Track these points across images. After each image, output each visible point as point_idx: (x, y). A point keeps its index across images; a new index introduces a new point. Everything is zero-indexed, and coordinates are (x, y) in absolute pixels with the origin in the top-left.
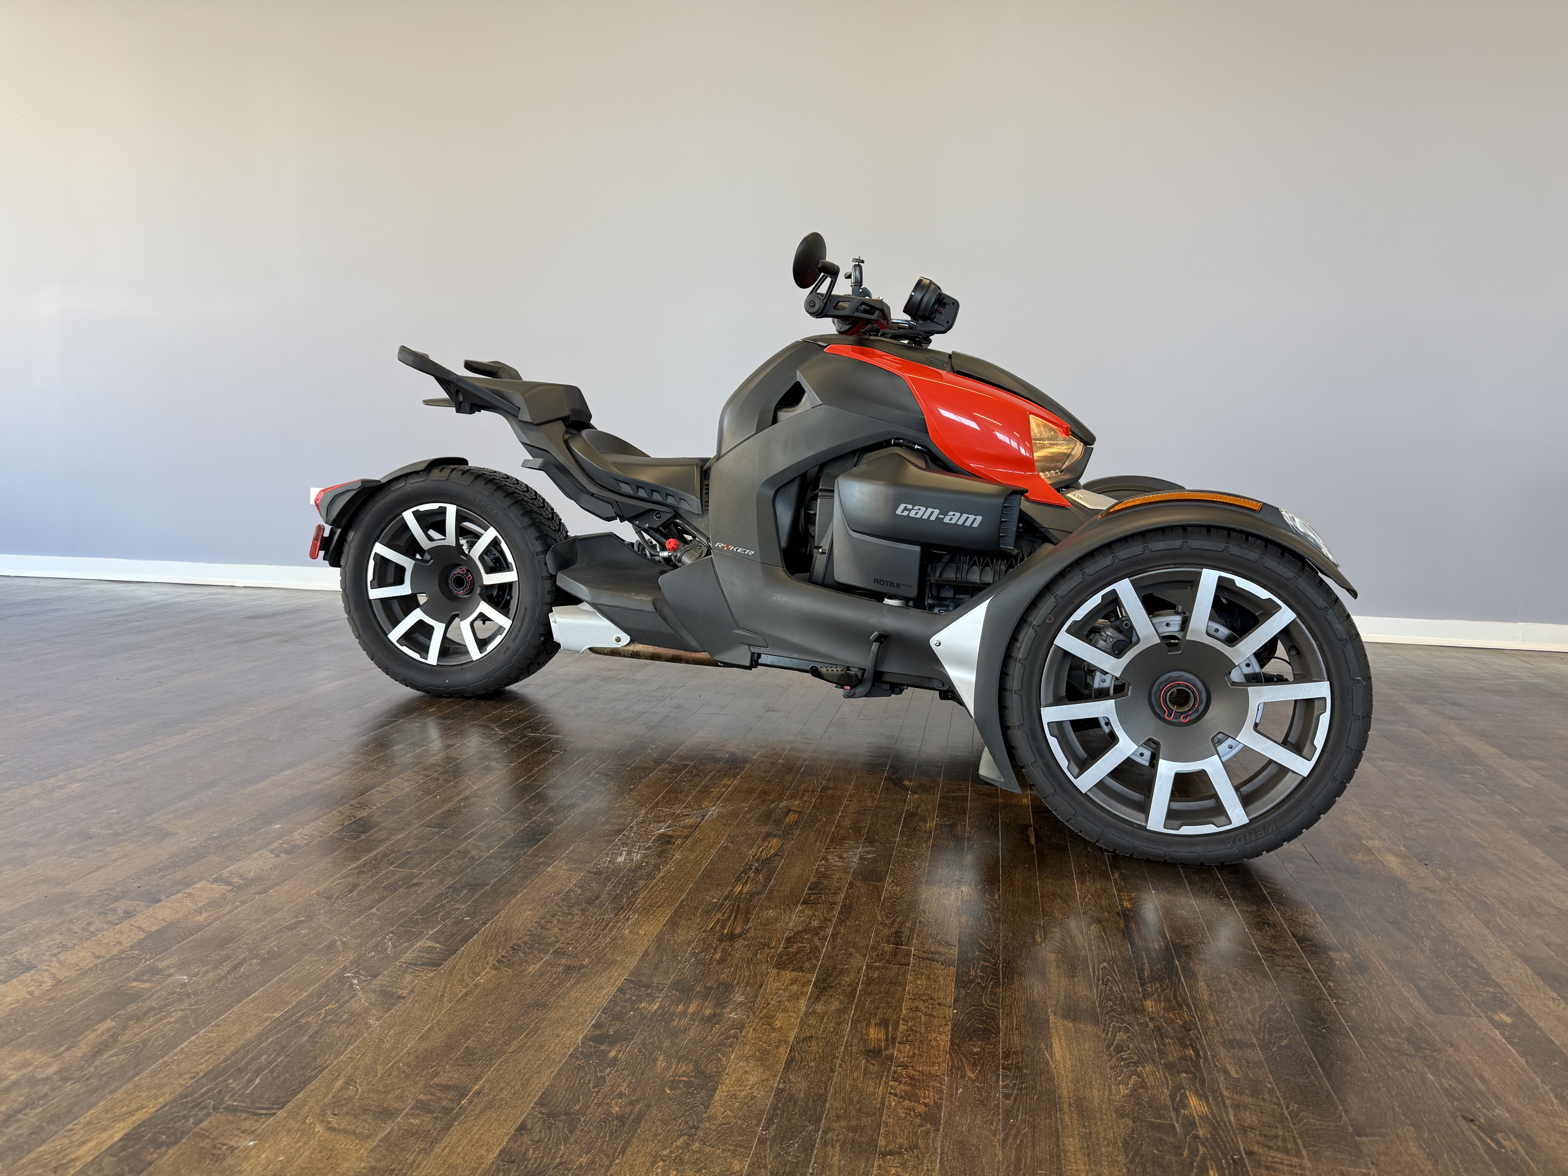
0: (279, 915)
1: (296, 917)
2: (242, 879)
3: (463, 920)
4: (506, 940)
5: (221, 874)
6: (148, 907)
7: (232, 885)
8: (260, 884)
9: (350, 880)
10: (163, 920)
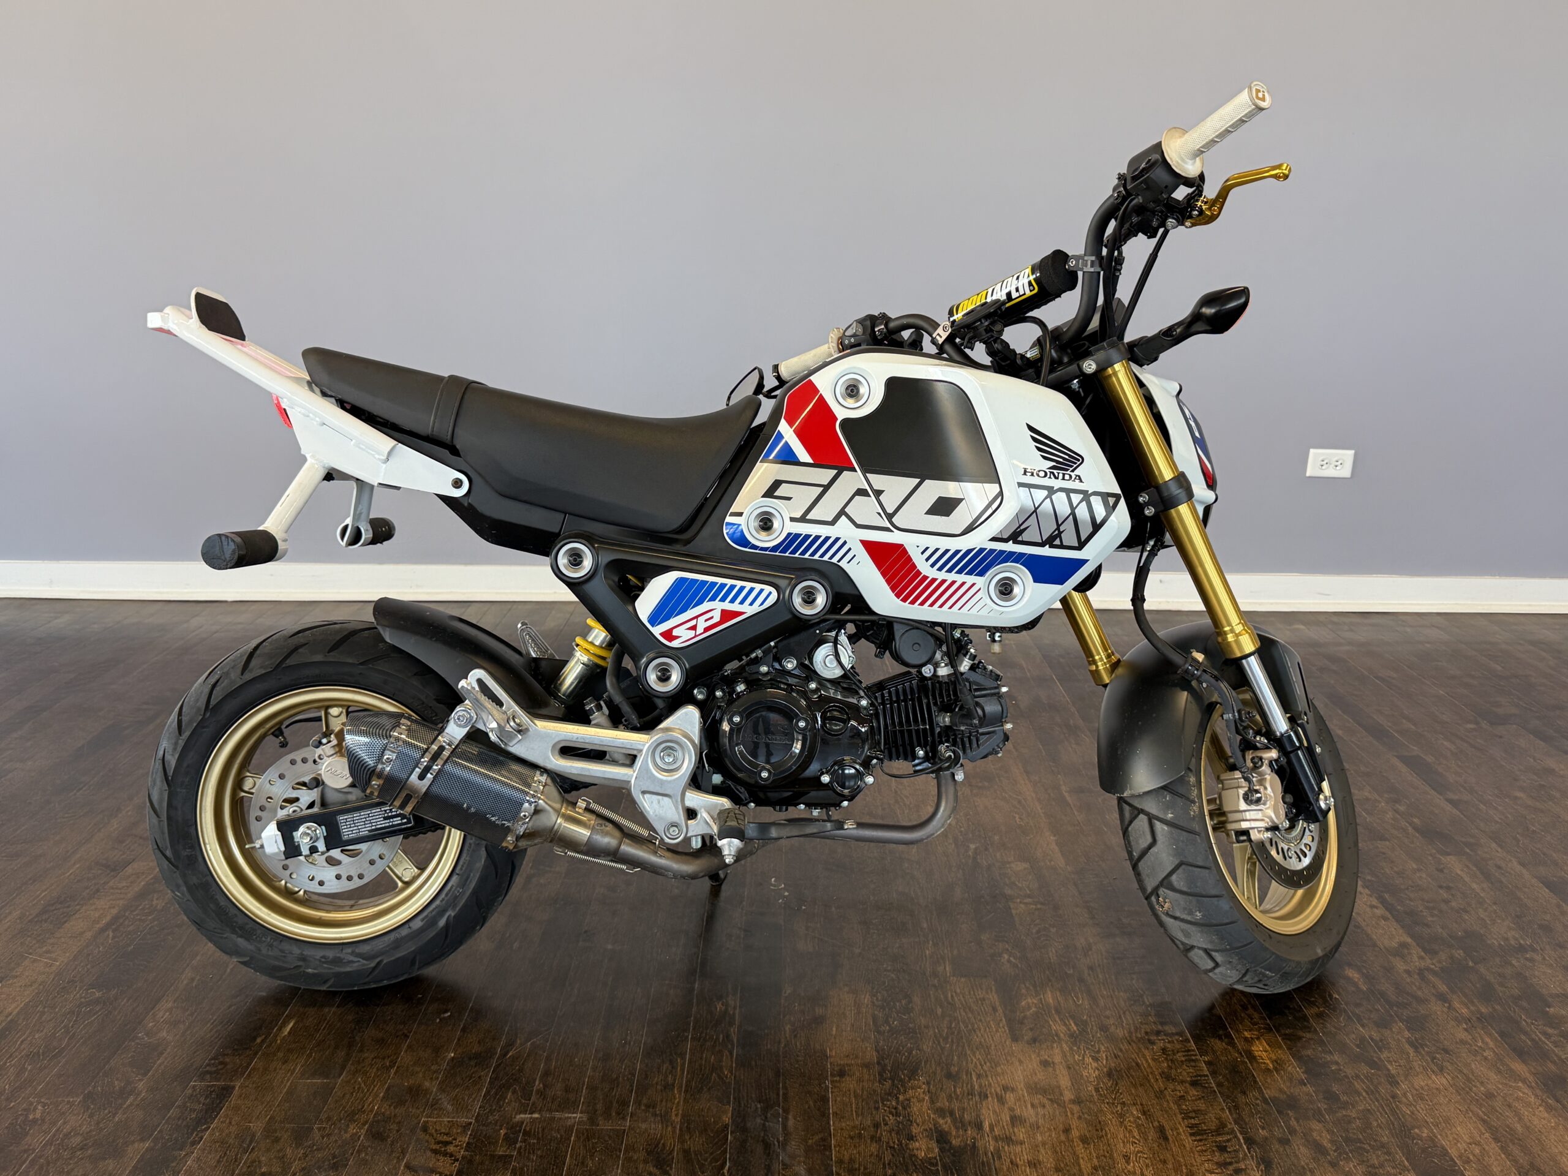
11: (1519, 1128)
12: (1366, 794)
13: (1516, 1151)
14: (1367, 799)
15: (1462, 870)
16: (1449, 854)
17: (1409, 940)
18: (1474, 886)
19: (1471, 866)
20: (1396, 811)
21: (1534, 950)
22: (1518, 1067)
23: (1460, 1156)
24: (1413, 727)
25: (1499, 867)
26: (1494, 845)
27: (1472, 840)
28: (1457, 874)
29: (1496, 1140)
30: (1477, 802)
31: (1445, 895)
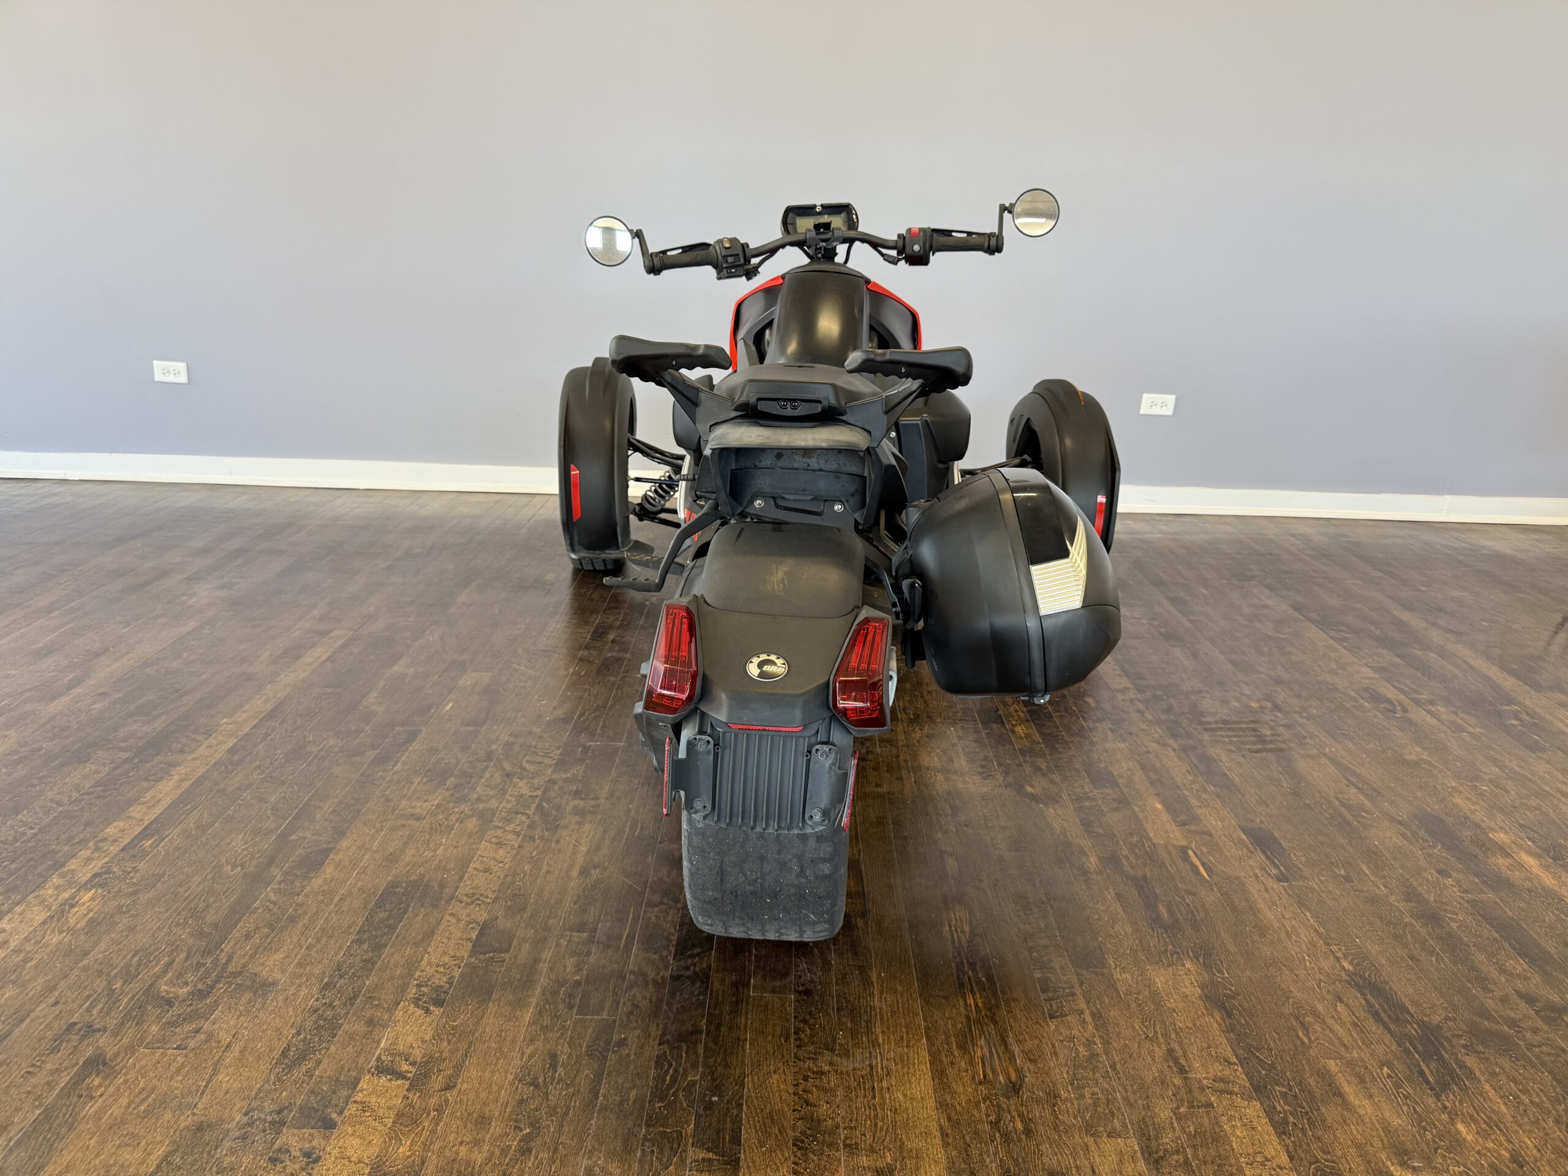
0: (496, 1128)
1: (518, 1128)
2: (413, 1064)
3: (711, 1102)
4: (781, 1133)
5: (379, 1059)
6: (327, 1138)
7: (405, 1078)
8: (439, 1071)
9: (539, 1044)
10: (360, 1162)
11: (1158, 766)
13: (1152, 775)
17: (1131, 686)
18: (1186, 662)
21: (1207, 692)
22: (1172, 742)
23: (1118, 775)
29: (1142, 769)
31: (1164, 666)
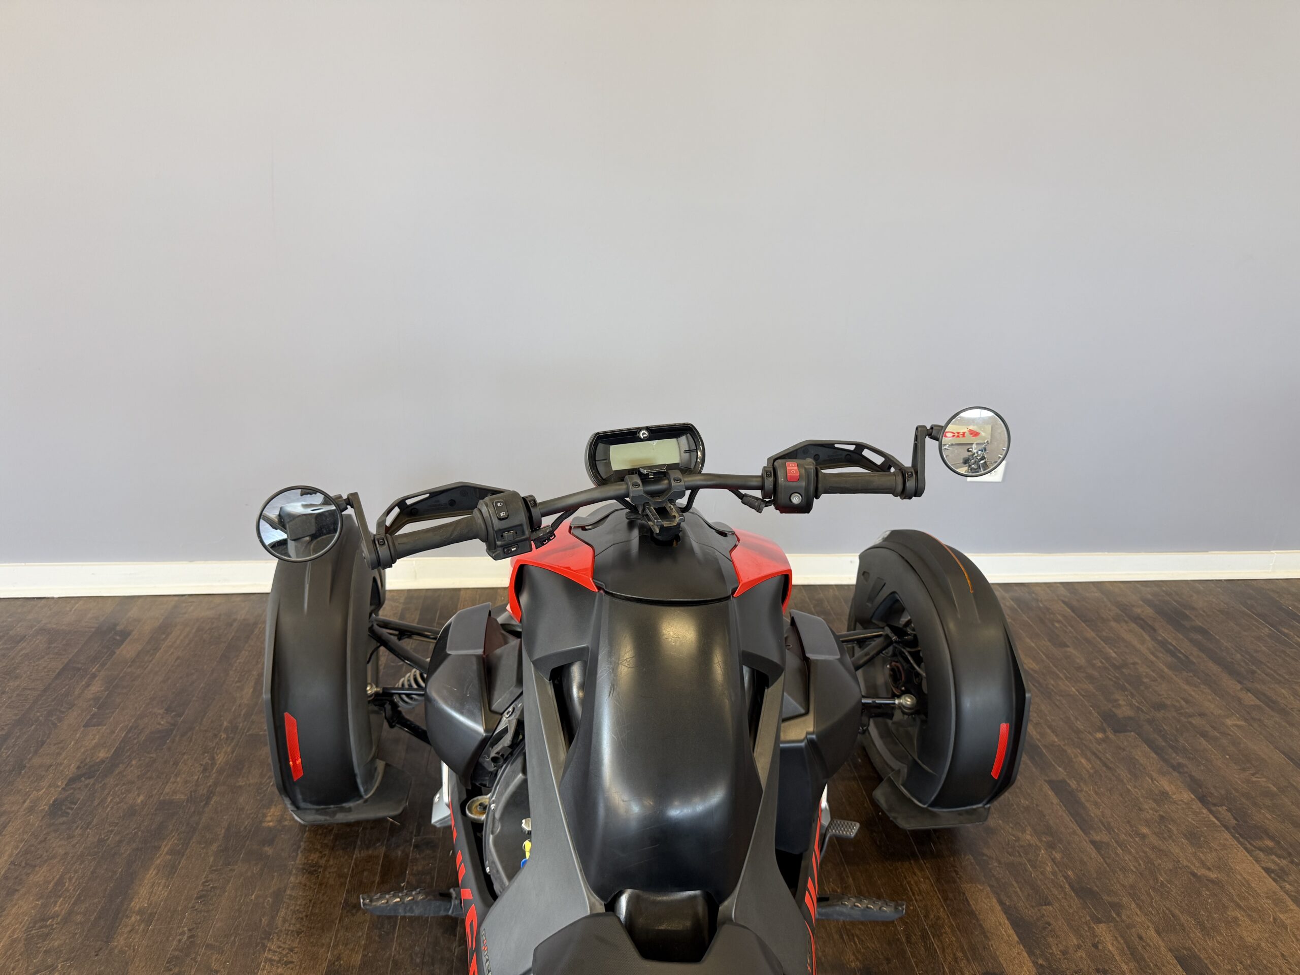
12: (1028, 837)
14: (1030, 845)
15: (1112, 944)
16: (1099, 921)
19: (1119, 939)
20: (1053, 860)
24: (1056, 740)
25: (1141, 938)
26: (1133, 905)
27: (1115, 900)
28: (1109, 951)
30: (1115, 845)
